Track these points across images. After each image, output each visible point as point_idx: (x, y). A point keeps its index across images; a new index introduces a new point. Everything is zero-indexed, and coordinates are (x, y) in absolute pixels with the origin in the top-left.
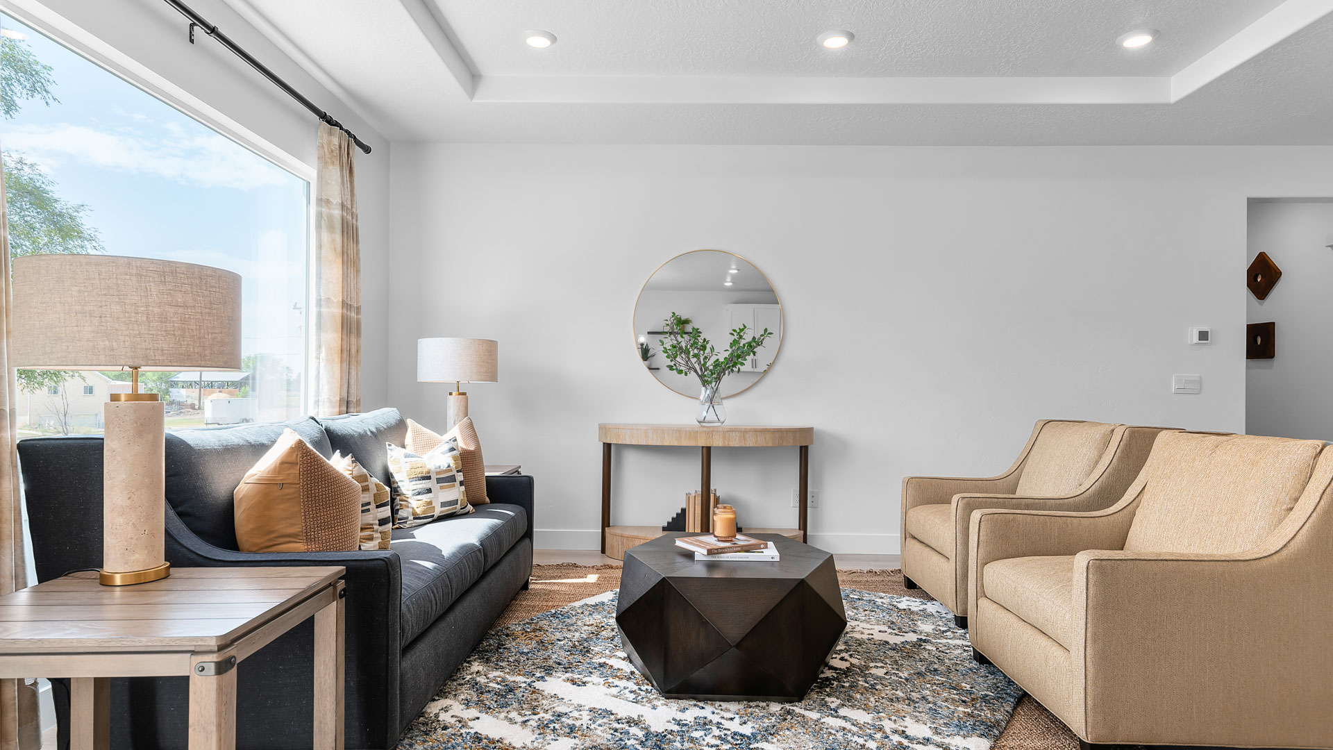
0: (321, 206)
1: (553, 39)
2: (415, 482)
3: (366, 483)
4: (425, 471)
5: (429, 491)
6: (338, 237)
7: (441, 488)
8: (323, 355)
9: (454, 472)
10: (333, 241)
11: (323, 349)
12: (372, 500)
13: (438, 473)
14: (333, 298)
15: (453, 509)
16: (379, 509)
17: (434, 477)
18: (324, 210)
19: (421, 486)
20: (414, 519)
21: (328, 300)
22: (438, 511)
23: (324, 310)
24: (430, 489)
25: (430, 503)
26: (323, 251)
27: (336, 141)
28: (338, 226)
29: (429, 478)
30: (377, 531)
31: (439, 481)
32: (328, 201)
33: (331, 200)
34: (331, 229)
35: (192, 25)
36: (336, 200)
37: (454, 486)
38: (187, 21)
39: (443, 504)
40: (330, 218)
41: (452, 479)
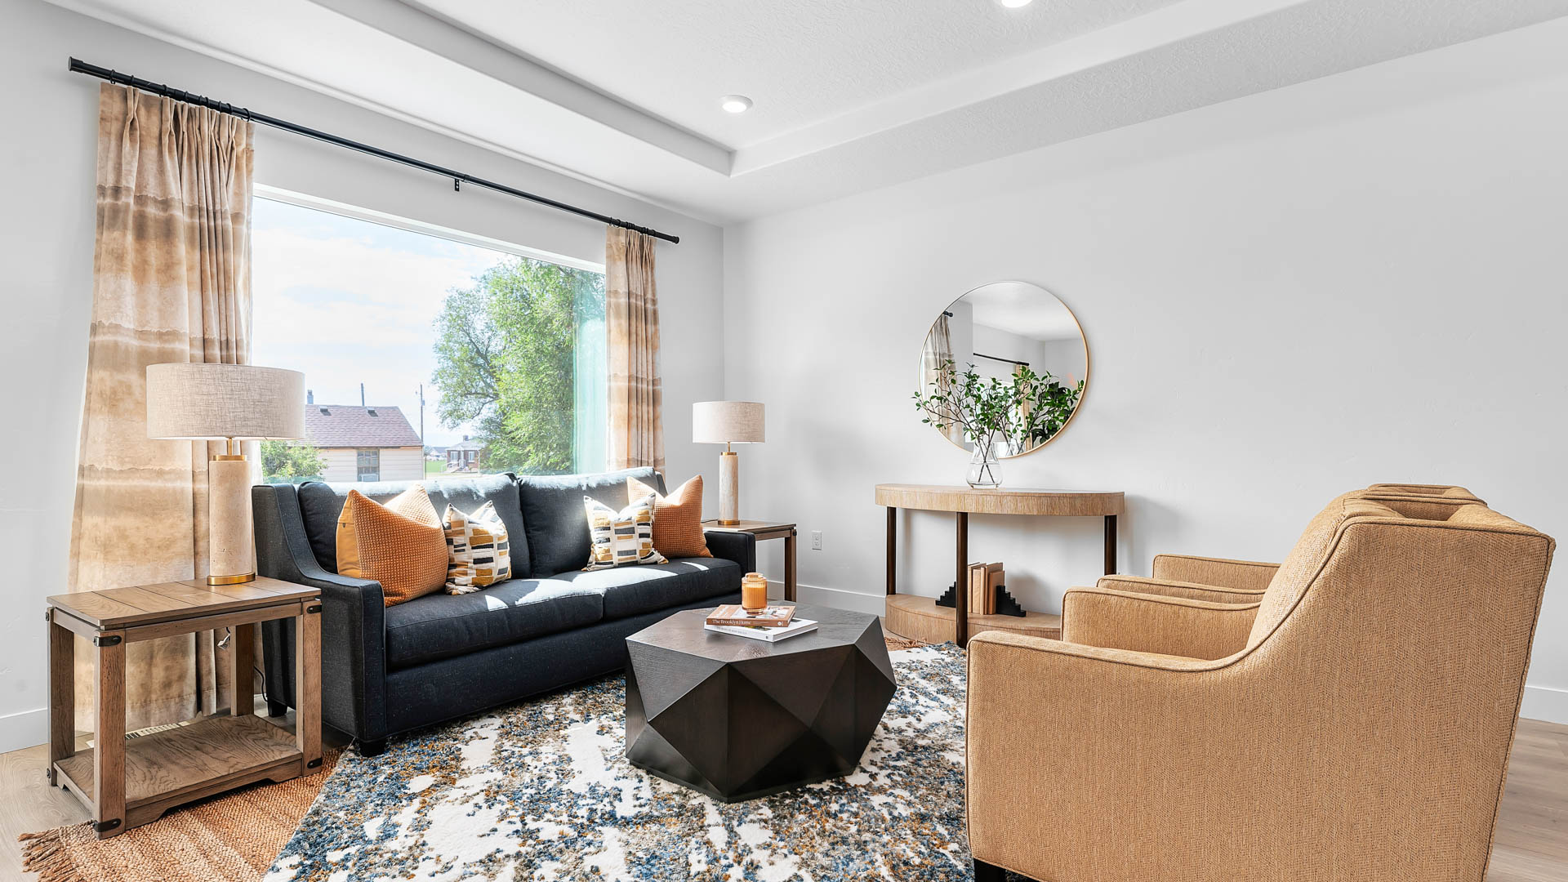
0: (610, 297)
1: (748, 102)
2: (600, 532)
3: (462, 528)
4: (605, 521)
5: (608, 540)
6: (624, 322)
7: (619, 538)
8: (612, 422)
9: (634, 525)
10: (620, 325)
11: (612, 418)
12: (467, 541)
13: (616, 525)
14: (619, 373)
15: (631, 558)
16: (475, 550)
17: (613, 528)
18: (613, 300)
19: (601, 535)
20: (596, 564)
21: (615, 375)
22: (616, 559)
23: (613, 384)
24: (609, 538)
25: (608, 551)
26: (612, 333)
27: (623, 239)
28: (624, 311)
29: (609, 529)
30: (471, 568)
31: (617, 532)
32: (616, 292)
33: (619, 290)
34: (618, 315)
35: (456, 181)
36: (623, 289)
37: (632, 537)
38: (452, 180)
39: (620, 553)
40: (618, 306)
41: (632, 531)
